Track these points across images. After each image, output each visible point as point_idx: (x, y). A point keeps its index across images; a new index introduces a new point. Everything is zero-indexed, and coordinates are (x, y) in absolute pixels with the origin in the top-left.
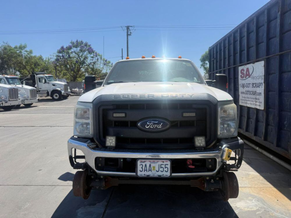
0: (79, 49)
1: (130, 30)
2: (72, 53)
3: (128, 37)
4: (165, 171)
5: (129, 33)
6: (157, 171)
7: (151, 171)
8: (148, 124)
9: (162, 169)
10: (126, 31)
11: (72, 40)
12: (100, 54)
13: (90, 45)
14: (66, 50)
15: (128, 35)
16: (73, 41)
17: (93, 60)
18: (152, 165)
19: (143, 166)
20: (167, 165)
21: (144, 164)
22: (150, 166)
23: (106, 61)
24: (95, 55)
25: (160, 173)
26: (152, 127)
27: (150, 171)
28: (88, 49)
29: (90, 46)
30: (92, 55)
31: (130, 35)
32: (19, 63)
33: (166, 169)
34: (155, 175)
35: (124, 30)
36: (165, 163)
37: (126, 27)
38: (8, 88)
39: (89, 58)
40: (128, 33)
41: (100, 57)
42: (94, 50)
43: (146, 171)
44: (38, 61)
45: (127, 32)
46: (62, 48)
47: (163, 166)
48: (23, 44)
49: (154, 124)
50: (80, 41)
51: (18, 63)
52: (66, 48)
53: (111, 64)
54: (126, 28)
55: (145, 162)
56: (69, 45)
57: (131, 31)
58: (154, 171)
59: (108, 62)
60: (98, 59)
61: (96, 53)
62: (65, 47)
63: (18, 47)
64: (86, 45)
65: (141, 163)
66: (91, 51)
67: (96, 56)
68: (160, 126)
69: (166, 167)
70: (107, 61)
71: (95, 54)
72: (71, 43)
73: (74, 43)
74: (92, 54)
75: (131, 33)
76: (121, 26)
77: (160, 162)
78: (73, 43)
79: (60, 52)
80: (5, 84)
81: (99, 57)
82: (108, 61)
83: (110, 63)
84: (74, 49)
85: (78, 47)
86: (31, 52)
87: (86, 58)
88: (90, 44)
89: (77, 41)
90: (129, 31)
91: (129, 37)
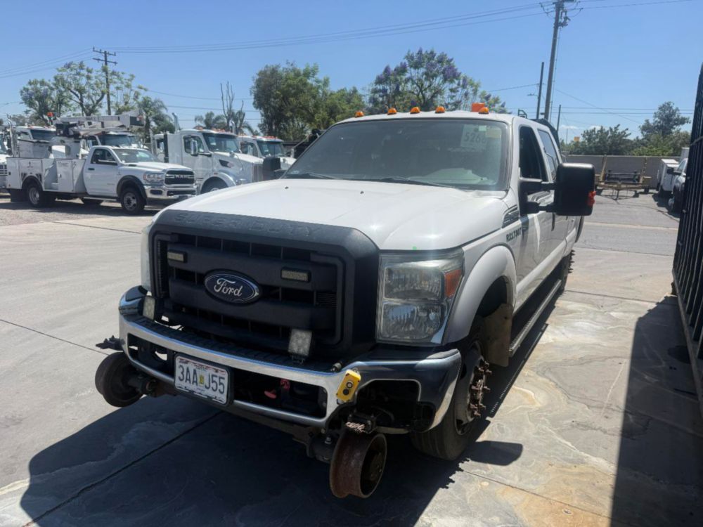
0: (422, 70)
1: (566, 12)
2: (407, 81)
3: (559, 30)
4: (220, 390)
5: (562, 20)
6: (206, 387)
7: (197, 385)
8: (218, 283)
9: (213, 385)
10: (554, 14)
11: (409, 51)
12: (476, 82)
13: (452, 60)
14: (394, 75)
15: (557, 25)
16: (411, 53)
17: (454, 96)
18: (199, 372)
19: (183, 369)
20: (223, 378)
21: (185, 366)
22: (195, 372)
23: (487, 98)
24: (461, 84)
25: (210, 393)
26: (225, 291)
27: (195, 384)
28: (445, 70)
29: (452, 62)
30: (454, 86)
31: (564, 24)
32: (302, 108)
33: (220, 387)
34: (202, 393)
35: (547, 13)
36: (219, 374)
37: (554, 3)
38: (253, 164)
39: (447, 93)
40: (560, 20)
41: (474, 88)
42: (459, 71)
43: (188, 382)
44: (337, 101)
45: (557, 18)
46: (387, 70)
47: (216, 379)
48: (311, 66)
49: (229, 285)
50: (429, 52)
51: (300, 108)
52: (395, 70)
53: (500, 104)
54: (554, 5)
55: (187, 362)
56: (401, 63)
57: (568, 15)
58: (201, 385)
59: (493, 102)
60: (466, 94)
61: (465, 80)
62: (392, 68)
63: (302, 72)
64: (441, 61)
65: (182, 364)
66: (451, 74)
67: (464, 87)
68: (239, 291)
69: (221, 384)
70: (491, 98)
71: (461, 81)
72: (407, 57)
73: (412, 58)
74: (454, 82)
75: (566, 18)
76: (540, 3)
77: (211, 371)
78: (410, 58)
79: (380, 81)
80: (253, 155)
81: (470, 90)
82: (494, 98)
83: (498, 103)
84: (411, 73)
85: (422, 66)
86: (326, 83)
87: (438, 92)
88: (451, 58)
89: (420, 52)
90: (564, 14)
91: (561, 30)
